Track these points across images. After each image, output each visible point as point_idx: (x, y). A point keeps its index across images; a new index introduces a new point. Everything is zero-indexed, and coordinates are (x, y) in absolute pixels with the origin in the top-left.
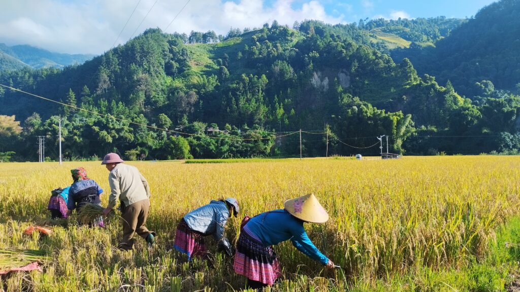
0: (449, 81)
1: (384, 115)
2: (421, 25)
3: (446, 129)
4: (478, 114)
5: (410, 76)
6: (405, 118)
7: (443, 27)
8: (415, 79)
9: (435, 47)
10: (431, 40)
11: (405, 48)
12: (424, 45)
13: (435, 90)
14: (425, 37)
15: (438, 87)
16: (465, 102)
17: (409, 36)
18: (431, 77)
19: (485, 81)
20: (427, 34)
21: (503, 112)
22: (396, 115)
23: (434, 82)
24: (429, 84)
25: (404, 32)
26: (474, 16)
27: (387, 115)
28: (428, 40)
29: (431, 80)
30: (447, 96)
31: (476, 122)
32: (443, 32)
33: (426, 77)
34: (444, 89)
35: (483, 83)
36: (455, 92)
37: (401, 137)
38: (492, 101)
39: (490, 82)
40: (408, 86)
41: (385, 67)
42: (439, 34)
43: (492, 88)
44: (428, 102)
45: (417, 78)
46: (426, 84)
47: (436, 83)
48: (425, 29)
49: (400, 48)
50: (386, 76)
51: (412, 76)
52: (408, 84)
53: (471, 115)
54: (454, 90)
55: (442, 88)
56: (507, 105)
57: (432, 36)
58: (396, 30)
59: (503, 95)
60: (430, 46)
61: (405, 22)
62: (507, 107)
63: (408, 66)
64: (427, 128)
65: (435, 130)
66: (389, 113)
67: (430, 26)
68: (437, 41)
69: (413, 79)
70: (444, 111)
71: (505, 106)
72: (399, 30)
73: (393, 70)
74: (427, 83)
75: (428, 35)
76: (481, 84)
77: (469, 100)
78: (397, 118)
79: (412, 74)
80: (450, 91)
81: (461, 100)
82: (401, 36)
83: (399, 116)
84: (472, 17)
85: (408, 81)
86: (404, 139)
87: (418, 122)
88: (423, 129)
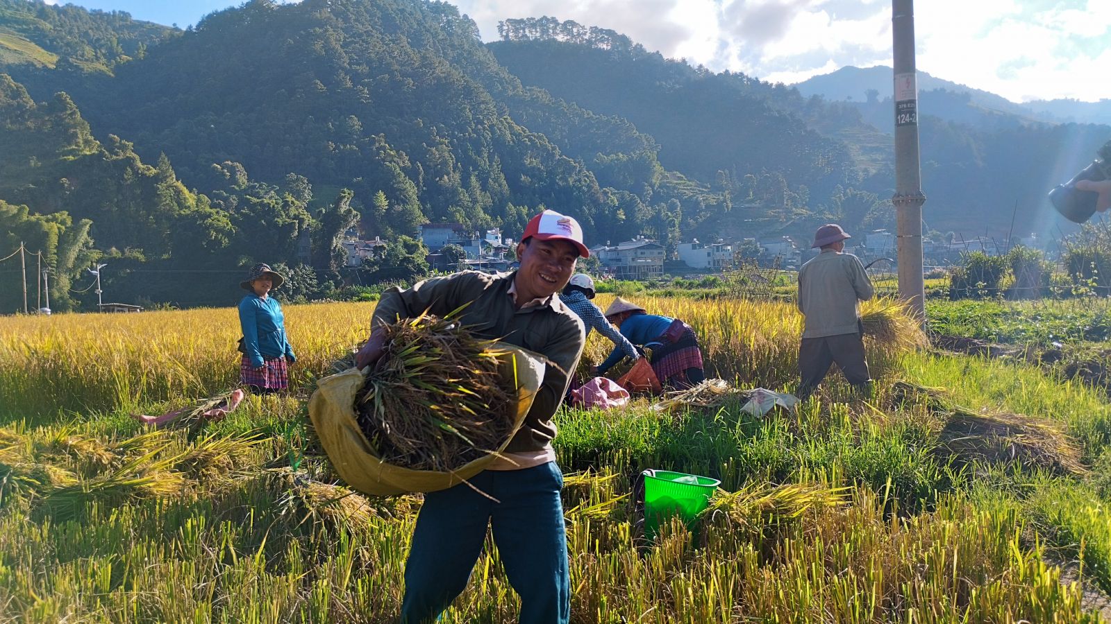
0: (163, 155)
1: (25, 217)
2: (76, 21)
3: (165, 256)
4: (229, 227)
5: (75, 135)
6: (76, 229)
7: (126, 35)
8: (86, 144)
9: (112, 75)
10: (103, 60)
11: (45, 68)
12: (87, 67)
13: (136, 172)
14: (89, 51)
15: (140, 165)
16: (199, 201)
17: (51, 41)
18: (123, 142)
19: (230, 163)
20: (95, 44)
21: (276, 224)
22: (55, 219)
23: (130, 154)
24: (121, 158)
25: (37, 29)
26: (194, 27)
27: (33, 218)
28: (97, 59)
29: (124, 148)
30: (161, 186)
31: (225, 241)
32: (129, 47)
33: (112, 140)
34: (153, 171)
35: (227, 166)
36: (177, 180)
37: (70, 271)
38: (255, 204)
39: (239, 166)
40: (71, 158)
41: (9, 105)
42: (120, 50)
43: (242, 178)
44: (121, 198)
45: (90, 141)
46: (114, 157)
47: (137, 157)
48: (86, 33)
49: (33, 65)
50: (14, 127)
51: (80, 136)
52: (71, 152)
53: (218, 230)
54: (174, 176)
55: (149, 169)
56: (283, 213)
57: (103, 51)
58: (17, 21)
59: (266, 193)
60: (101, 72)
61: (39, 7)
62: (282, 216)
63: (69, 112)
64: (123, 253)
65: (142, 258)
66: (37, 215)
67: (98, 29)
68: (118, 64)
69: (81, 142)
70: (156, 217)
71: (279, 216)
72: (25, 22)
73: (30, 117)
74: (116, 154)
75: (95, 48)
76: (223, 168)
77: (205, 198)
78: (59, 228)
79: (79, 132)
80: (167, 177)
81: (190, 198)
82: (32, 40)
83: (63, 222)
84: (190, 27)
85: (70, 144)
86: (74, 276)
87: (101, 238)
88: (115, 255)
